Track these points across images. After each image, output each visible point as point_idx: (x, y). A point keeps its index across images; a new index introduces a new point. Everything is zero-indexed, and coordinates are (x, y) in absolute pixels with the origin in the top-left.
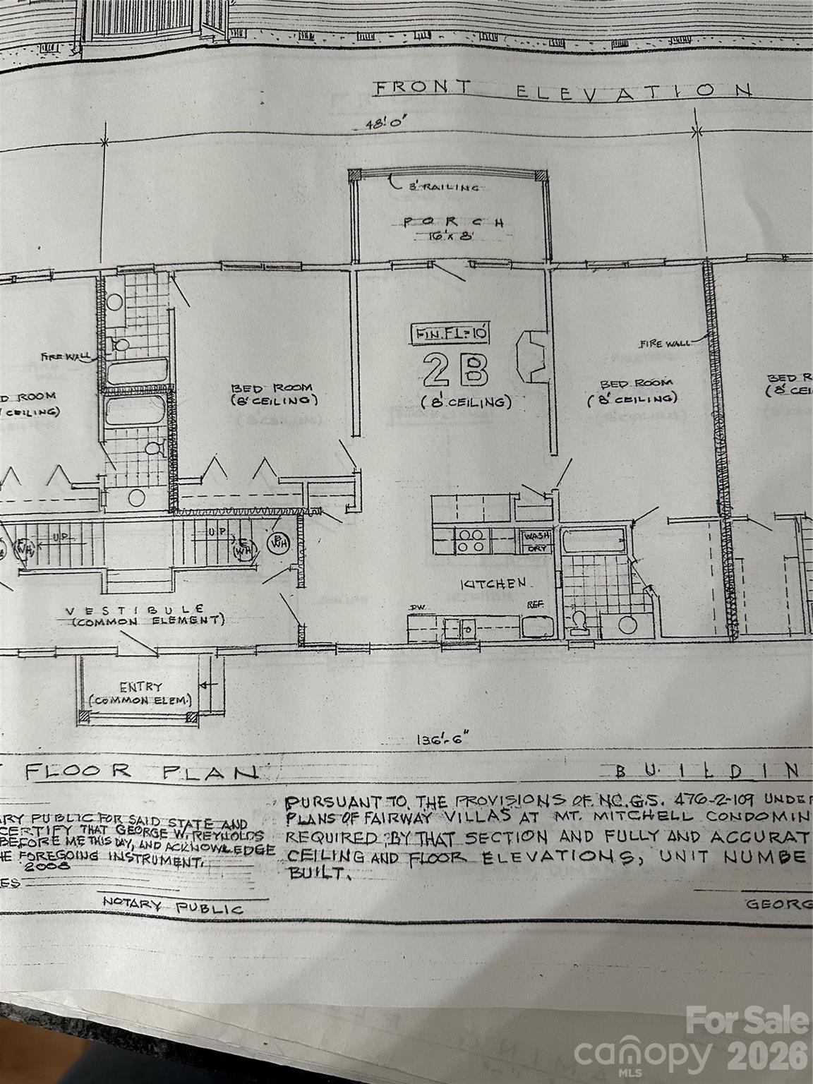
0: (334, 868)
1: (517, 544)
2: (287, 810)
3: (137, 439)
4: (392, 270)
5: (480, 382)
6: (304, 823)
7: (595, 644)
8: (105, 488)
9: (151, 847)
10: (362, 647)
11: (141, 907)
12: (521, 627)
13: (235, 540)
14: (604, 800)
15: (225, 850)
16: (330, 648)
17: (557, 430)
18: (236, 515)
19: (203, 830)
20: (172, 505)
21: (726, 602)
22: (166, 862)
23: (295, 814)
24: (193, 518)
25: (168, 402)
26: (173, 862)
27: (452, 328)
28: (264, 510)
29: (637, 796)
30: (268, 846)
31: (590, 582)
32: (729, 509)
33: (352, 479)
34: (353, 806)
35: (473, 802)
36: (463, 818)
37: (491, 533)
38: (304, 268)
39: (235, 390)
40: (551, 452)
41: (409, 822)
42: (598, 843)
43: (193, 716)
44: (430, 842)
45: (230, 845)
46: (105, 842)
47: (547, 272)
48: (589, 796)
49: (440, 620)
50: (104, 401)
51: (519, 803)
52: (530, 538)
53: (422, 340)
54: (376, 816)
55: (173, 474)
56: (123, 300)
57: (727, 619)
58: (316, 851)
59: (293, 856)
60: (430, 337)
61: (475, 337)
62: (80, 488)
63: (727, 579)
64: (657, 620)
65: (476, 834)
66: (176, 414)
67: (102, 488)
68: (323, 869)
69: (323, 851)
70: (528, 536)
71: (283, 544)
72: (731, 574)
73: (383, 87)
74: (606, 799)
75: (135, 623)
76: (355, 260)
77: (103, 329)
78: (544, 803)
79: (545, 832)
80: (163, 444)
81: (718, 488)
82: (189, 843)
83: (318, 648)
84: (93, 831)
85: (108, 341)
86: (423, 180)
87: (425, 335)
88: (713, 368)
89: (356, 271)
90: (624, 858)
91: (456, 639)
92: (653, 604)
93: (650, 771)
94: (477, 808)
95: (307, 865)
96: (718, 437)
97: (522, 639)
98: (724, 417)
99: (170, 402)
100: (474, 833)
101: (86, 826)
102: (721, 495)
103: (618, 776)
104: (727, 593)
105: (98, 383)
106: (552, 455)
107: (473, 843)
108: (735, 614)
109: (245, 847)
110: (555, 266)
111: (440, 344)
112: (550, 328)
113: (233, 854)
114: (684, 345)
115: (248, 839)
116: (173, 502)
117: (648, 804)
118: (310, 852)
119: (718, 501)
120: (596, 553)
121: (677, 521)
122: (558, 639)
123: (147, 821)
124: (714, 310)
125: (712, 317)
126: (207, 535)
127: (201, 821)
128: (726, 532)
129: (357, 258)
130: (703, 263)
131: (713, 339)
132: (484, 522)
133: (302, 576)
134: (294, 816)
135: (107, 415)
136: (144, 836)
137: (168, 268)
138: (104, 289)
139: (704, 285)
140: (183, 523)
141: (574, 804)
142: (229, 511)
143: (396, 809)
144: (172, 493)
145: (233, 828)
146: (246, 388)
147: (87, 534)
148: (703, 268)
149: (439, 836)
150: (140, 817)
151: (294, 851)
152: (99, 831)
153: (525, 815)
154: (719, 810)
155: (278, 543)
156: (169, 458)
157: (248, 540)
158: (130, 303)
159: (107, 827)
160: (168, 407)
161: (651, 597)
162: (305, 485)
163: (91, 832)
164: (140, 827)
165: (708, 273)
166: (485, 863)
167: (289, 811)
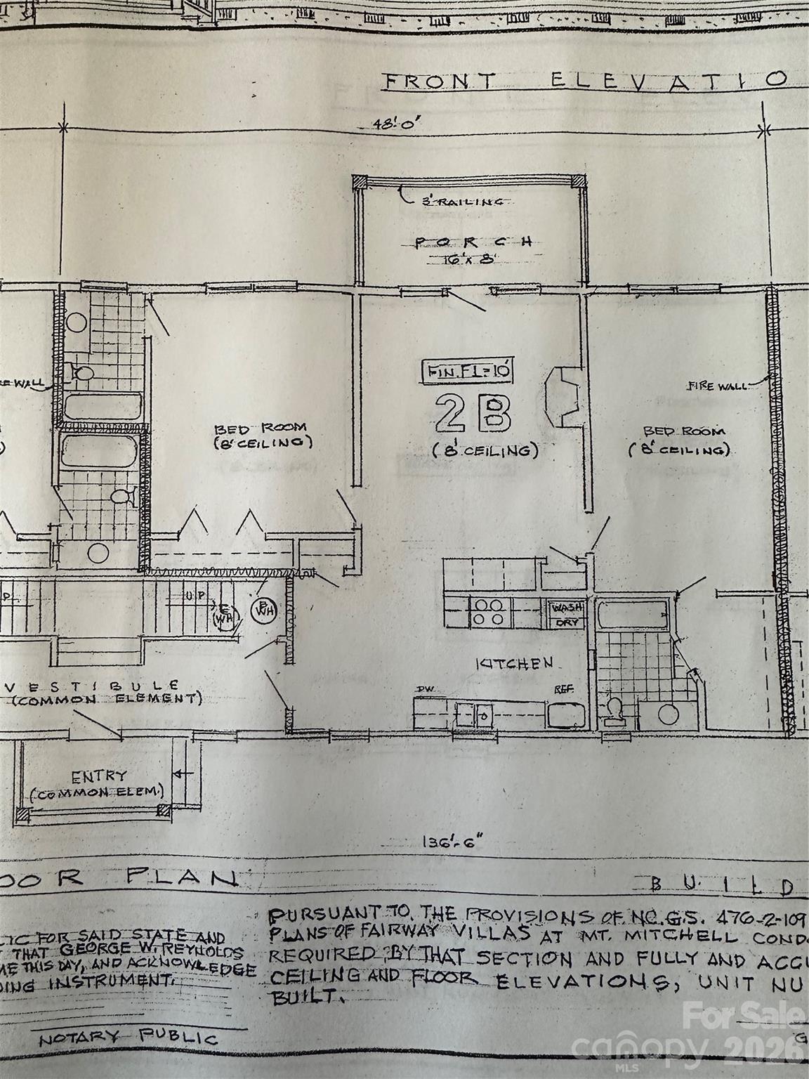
0: (324, 991)
1: (544, 616)
2: (271, 924)
3: (101, 485)
4: (401, 297)
5: (502, 427)
6: (290, 940)
7: (631, 736)
8: (58, 540)
9: (107, 965)
10: (360, 734)
11: (92, 1040)
12: (547, 716)
13: (215, 606)
14: (637, 917)
15: (199, 966)
16: (322, 735)
17: (592, 483)
18: (216, 576)
19: (175, 942)
20: (142, 563)
21: (782, 692)
22: (127, 981)
23: (280, 929)
24: (167, 579)
25: (141, 444)
26: (136, 981)
27: (469, 365)
28: (248, 571)
29: (674, 913)
30: (248, 965)
31: (628, 663)
32: (786, 583)
33: (351, 536)
34: (348, 917)
35: (487, 916)
36: (475, 932)
37: (512, 604)
38: (300, 288)
39: (218, 432)
40: (585, 508)
41: (412, 933)
42: (630, 967)
43: (165, 808)
44: (436, 958)
45: (205, 962)
46: (44, 967)
47: (583, 298)
48: (621, 913)
49: (451, 704)
50: (59, 437)
51: (540, 920)
52: (559, 610)
53: (435, 378)
54: (374, 928)
55: (145, 527)
56: (88, 322)
57: (783, 711)
58: (303, 971)
59: (276, 979)
60: (443, 376)
61: (496, 375)
62: (27, 540)
63: (783, 665)
64: (702, 708)
65: (489, 953)
66: (150, 458)
67: (54, 541)
68: (312, 993)
69: (312, 971)
70: (557, 607)
71: (269, 612)
72: (788, 658)
73: (394, 81)
74: (640, 916)
75: (94, 701)
76: (359, 282)
77: (61, 352)
78: (568, 920)
79: (570, 954)
80: (133, 492)
81: (775, 558)
82: (158, 957)
83: (308, 735)
84: (28, 955)
85: (67, 368)
86: (439, 194)
87: (438, 373)
88: (773, 417)
89: (361, 295)
90: (659, 984)
91: (471, 726)
92: (697, 691)
93: (690, 885)
94: (491, 923)
95: (293, 988)
96: (778, 499)
97: (548, 729)
98: (784, 475)
99: (143, 444)
100: (487, 952)
101: (20, 950)
102: (778, 566)
103: (653, 889)
104: (783, 681)
105: (53, 415)
106: (587, 513)
107: (486, 963)
108: (792, 706)
109: (222, 966)
110: (592, 290)
111: (455, 384)
112: (585, 364)
113: (209, 972)
114: (740, 389)
115: (225, 956)
116: (145, 560)
117: (686, 921)
118: (296, 973)
119: (774, 573)
120: (636, 630)
121: (727, 594)
122: (590, 730)
123: (103, 935)
124: (777, 348)
125: (774, 355)
126: (183, 599)
127: (173, 931)
128: (782, 610)
129: (361, 280)
130: (767, 291)
131: (775, 382)
132: (504, 590)
133: (291, 650)
134: (279, 932)
135: (63, 454)
136: (99, 953)
137: (144, 289)
138: (64, 306)
139: (767, 316)
140: (156, 585)
141: (603, 922)
142: (209, 572)
143: (398, 920)
144: (143, 549)
145: (209, 942)
146: (231, 430)
147: (34, 595)
148: (767, 295)
149: (446, 953)
150: (94, 932)
151: (279, 972)
152: (37, 955)
153: (546, 934)
154: (768, 932)
155: (263, 610)
156: (140, 509)
157: (230, 606)
158: (96, 325)
159: (47, 949)
160: (141, 450)
161: (696, 683)
162: (296, 543)
163: (26, 957)
164: (93, 944)
165: (773, 302)
166: (499, 988)
167: (273, 925)
